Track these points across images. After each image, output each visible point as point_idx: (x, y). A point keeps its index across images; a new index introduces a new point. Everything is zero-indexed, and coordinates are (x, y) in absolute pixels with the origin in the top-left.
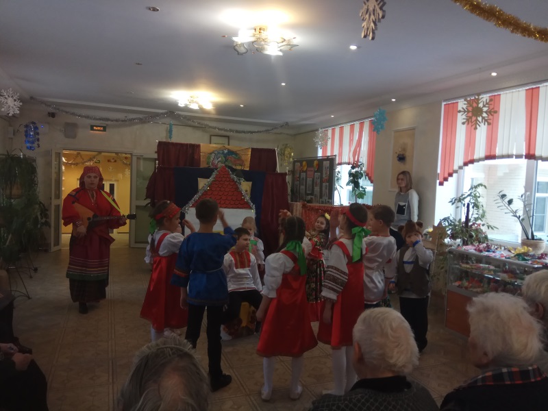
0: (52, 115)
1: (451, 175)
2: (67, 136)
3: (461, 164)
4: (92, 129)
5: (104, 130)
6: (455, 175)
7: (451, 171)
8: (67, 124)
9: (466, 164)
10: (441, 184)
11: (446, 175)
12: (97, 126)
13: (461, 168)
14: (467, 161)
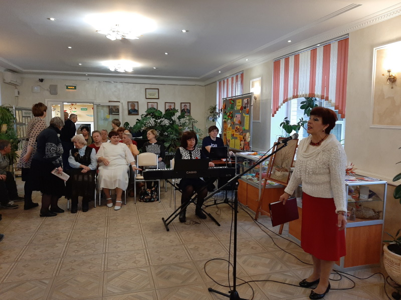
0: (41, 80)
1: (277, 110)
2: (51, 94)
3: (282, 102)
4: (67, 88)
5: (75, 88)
7: (277, 107)
8: (51, 86)
9: (284, 102)
10: (273, 116)
11: (275, 110)
12: (70, 86)
13: (281, 105)
14: (285, 99)
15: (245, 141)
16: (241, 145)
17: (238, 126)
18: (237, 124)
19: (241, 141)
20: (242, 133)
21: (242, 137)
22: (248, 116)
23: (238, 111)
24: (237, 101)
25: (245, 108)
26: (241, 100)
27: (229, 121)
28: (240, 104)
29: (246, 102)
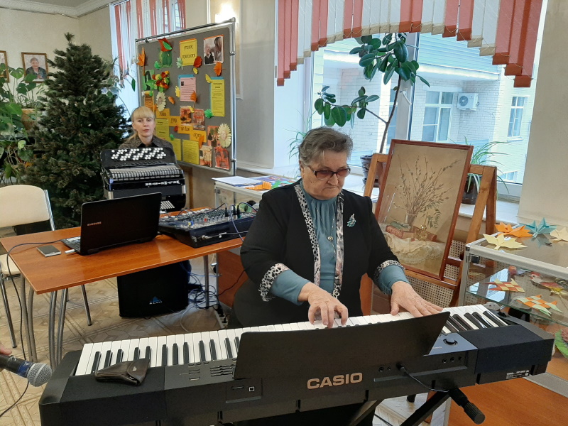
1: (293, 67)
3: (308, 47)
6: (299, 67)
7: (293, 61)
9: (315, 47)
10: (281, 83)
11: (287, 69)
13: (306, 55)
14: (316, 41)
15: (214, 144)
16: (201, 153)
17: (189, 107)
18: (187, 103)
19: (203, 144)
20: (203, 124)
21: (204, 134)
22: (222, 81)
23: (187, 71)
24: (183, 45)
25: (209, 60)
26: (194, 43)
27: (161, 94)
28: (194, 51)
29: (213, 45)
